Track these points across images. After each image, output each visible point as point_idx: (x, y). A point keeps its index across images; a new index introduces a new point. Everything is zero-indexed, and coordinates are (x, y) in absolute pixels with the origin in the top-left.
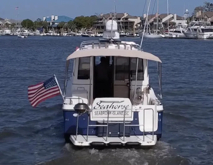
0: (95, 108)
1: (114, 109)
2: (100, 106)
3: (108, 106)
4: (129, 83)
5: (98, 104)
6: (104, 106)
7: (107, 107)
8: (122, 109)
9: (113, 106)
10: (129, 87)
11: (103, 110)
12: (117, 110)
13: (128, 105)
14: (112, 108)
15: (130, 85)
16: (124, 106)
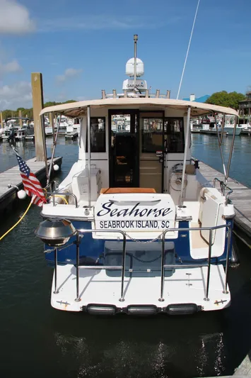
0: (100, 214)
1: (138, 218)
2: (109, 210)
3: (127, 210)
4: (163, 158)
5: (106, 206)
6: (118, 211)
7: (126, 212)
8: (156, 216)
9: (138, 210)
10: (163, 163)
11: (115, 218)
12: (144, 218)
13: (169, 209)
14: (136, 214)
15: (164, 161)
16: (160, 211)
